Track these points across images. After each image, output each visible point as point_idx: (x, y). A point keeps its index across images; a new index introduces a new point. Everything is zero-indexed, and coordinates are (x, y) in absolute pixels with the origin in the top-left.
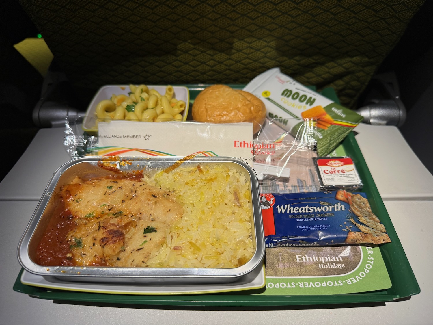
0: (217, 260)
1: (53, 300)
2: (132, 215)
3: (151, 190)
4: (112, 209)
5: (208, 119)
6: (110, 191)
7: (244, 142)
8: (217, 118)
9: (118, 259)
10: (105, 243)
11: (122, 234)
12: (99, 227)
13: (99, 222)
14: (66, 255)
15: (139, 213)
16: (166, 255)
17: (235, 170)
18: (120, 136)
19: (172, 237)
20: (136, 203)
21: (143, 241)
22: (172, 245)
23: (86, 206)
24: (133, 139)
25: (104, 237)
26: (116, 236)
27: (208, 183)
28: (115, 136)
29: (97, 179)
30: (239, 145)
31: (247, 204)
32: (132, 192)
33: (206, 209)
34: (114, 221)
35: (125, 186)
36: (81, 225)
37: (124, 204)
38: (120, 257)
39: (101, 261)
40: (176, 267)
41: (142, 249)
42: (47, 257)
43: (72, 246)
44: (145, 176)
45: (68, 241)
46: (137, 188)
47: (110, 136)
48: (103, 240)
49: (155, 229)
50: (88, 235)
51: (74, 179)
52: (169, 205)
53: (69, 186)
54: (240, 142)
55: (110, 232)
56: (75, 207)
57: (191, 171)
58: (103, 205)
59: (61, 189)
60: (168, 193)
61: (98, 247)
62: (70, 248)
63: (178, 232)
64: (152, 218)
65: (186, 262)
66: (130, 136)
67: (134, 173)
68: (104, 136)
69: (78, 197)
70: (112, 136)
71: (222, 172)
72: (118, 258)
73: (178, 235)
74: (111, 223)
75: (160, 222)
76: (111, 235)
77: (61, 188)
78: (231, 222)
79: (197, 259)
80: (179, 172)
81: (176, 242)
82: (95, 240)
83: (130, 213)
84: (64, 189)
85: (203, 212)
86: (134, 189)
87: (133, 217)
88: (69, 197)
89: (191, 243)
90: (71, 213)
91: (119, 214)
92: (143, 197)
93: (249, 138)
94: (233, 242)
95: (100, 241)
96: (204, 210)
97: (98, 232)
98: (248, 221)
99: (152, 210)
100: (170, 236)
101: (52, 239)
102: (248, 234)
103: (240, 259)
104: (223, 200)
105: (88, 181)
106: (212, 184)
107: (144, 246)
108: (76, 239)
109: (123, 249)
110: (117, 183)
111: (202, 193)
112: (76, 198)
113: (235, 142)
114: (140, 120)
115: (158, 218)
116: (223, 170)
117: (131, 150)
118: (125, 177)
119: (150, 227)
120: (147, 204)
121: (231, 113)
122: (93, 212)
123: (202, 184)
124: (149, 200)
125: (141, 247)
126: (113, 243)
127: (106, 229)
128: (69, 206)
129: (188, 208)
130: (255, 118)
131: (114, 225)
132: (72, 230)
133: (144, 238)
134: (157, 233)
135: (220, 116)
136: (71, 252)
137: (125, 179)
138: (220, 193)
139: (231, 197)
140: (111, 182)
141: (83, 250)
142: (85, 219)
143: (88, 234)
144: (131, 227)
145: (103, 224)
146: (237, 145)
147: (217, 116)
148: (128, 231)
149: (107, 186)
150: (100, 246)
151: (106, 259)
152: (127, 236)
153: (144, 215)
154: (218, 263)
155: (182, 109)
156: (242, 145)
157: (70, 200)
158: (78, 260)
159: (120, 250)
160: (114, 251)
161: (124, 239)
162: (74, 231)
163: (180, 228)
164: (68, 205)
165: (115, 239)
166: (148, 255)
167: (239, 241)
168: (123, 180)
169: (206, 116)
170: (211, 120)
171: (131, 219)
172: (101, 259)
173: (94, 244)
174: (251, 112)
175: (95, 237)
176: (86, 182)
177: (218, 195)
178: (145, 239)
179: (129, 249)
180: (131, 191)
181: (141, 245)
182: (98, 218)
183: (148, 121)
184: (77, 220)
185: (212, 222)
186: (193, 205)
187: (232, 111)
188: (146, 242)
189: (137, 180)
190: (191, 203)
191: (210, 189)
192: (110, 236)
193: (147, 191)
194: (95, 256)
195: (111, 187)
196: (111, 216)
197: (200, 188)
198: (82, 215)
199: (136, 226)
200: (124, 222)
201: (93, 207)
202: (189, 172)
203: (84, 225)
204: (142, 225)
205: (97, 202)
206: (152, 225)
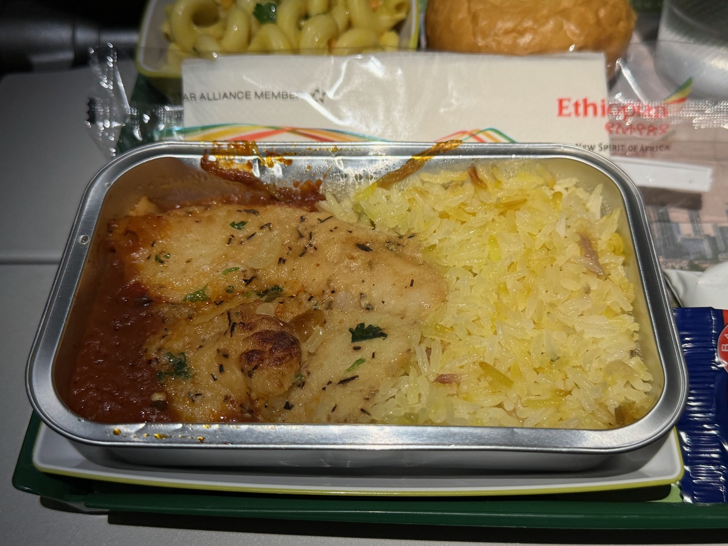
0: (558, 410)
1: (106, 517)
2: (309, 297)
3: (351, 232)
4: (254, 281)
5: (481, 43)
6: (241, 234)
7: (585, 101)
8: (507, 40)
9: (288, 407)
10: (254, 364)
11: (295, 343)
12: (233, 326)
13: (229, 314)
14: (150, 396)
15: (328, 291)
16: (420, 395)
17: (575, 180)
18: (247, 95)
19: (429, 351)
20: (318, 265)
21: (355, 360)
22: (432, 369)
23: (184, 271)
24: (280, 101)
25: (250, 349)
26: (282, 346)
27: (502, 214)
28: (231, 94)
29: (198, 204)
30: (572, 109)
31: (620, 268)
32: (301, 236)
33: (511, 282)
34: (268, 309)
35: (280, 222)
36: (178, 320)
37: (285, 269)
38: (292, 401)
39: (242, 412)
40: (452, 424)
41: (353, 378)
42: (102, 402)
43: (161, 373)
44: (328, 196)
45: (150, 362)
46: (313, 227)
47: (217, 96)
48: (248, 356)
49: (380, 329)
50: (201, 347)
51: (137, 203)
52: (410, 271)
53: (131, 219)
54: (573, 101)
55: (264, 337)
56: (155, 274)
57: (452, 181)
58: (230, 270)
59: (110, 230)
60: (398, 241)
61: (234, 375)
62: (157, 379)
63: (443, 339)
64: (367, 302)
65: (475, 413)
66: (273, 93)
67: (298, 189)
68: (202, 97)
69: (159, 250)
70: (224, 97)
71: (539, 186)
72: (287, 403)
73: (445, 346)
74: (260, 315)
75: (389, 313)
76: (268, 343)
77: (109, 225)
78: (582, 315)
79: (500, 406)
80: (418, 184)
81: (440, 365)
82: (226, 356)
83: (303, 290)
84: (119, 228)
85: (502, 289)
86: (306, 229)
87: (313, 302)
88: (135, 249)
89: (483, 365)
90: (144, 292)
91: (272, 293)
92: (333, 251)
93: (598, 91)
94: (595, 365)
95: (240, 359)
96: (505, 284)
97: (231, 336)
98: (629, 314)
99: (365, 283)
100: (423, 347)
101: (105, 357)
102: (633, 346)
103: (620, 407)
104: (554, 259)
105: (174, 208)
106: (515, 218)
107: (357, 373)
108: (172, 356)
109: (300, 379)
110: (255, 213)
111: (493, 241)
112: (155, 251)
113: (561, 102)
114: (295, 51)
115: (383, 302)
116: (541, 181)
117: (277, 130)
118: (272, 200)
119: (366, 326)
120: (347, 267)
121: (542, 25)
122: (205, 287)
123: (490, 216)
124: (352, 258)
125: (349, 375)
126: (276, 365)
127: (251, 329)
128: (138, 272)
129: (458, 279)
130: (609, 39)
131: (268, 318)
132: (154, 333)
133: (356, 352)
134: (388, 340)
135: (514, 35)
136: (161, 390)
137: (274, 204)
138: (541, 239)
139: (573, 250)
140: (241, 211)
141: (193, 382)
142: (184, 304)
143: (202, 344)
144: (315, 326)
145: (240, 317)
146: (565, 111)
147: (507, 32)
148: (307, 337)
149: (231, 221)
150: (239, 373)
151: (258, 404)
152: (305, 347)
153: (342, 294)
154: (561, 419)
155: (401, 15)
156: (581, 109)
157: (139, 256)
158: (183, 407)
159: (294, 382)
160: (281, 385)
161: (299, 354)
162: (164, 337)
163: (447, 328)
164: (135, 270)
165: (279, 354)
166: (374, 395)
167: (612, 363)
168: (269, 207)
169: (475, 35)
170: (487, 46)
171: (308, 306)
172: (241, 405)
173: (221, 369)
174: (598, 22)
175: (225, 349)
176: (169, 212)
177: (538, 245)
178: (358, 356)
179: (316, 381)
180: (297, 235)
181: (349, 370)
182: (219, 303)
183: (316, 51)
184: (166, 309)
185: (530, 314)
186: (471, 271)
187: (547, 18)
188: (361, 361)
189: (307, 206)
190: (465, 267)
191: (514, 229)
192: (266, 347)
193: (342, 234)
194: (227, 398)
195: (243, 223)
196: (254, 297)
197: (484, 226)
198: (176, 297)
199: (325, 322)
200: (292, 313)
201: (202, 273)
202: (445, 187)
203: (186, 319)
204: (341, 322)
205: (212, 263)
206: (370, 320)
